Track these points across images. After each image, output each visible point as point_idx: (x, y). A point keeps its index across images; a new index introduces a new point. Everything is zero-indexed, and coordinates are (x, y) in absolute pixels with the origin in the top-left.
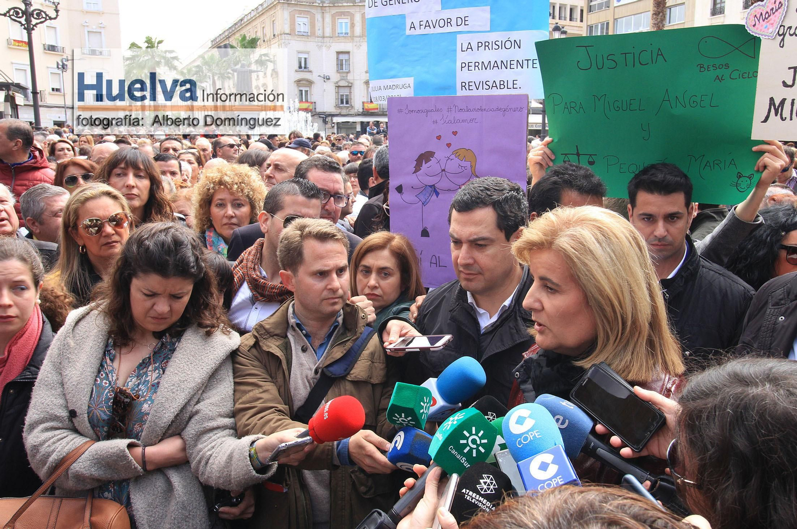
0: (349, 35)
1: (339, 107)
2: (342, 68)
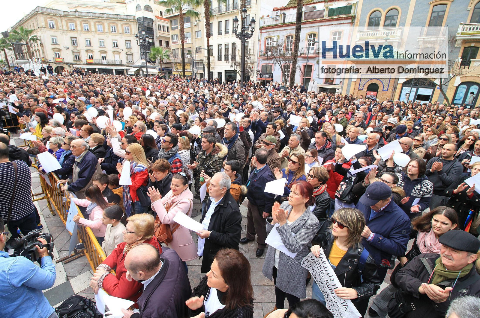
0: (75, 30)
1: (75, 60)
2: (74, 44)
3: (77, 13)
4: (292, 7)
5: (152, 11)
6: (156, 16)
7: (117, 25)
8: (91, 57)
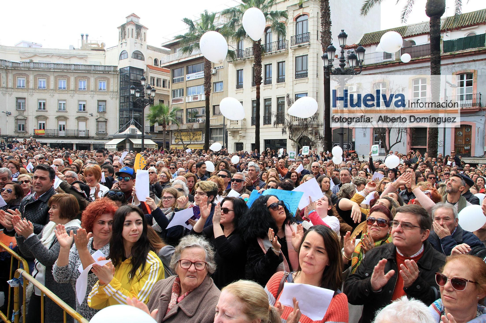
0: (25, 88)
1: (17, 132)
2: (20, 108)
3: (32, 65)
4: (374, 44)
5: (142, 59)
6: (148, 66)
7: (89, 79)
8: (42, 127)
